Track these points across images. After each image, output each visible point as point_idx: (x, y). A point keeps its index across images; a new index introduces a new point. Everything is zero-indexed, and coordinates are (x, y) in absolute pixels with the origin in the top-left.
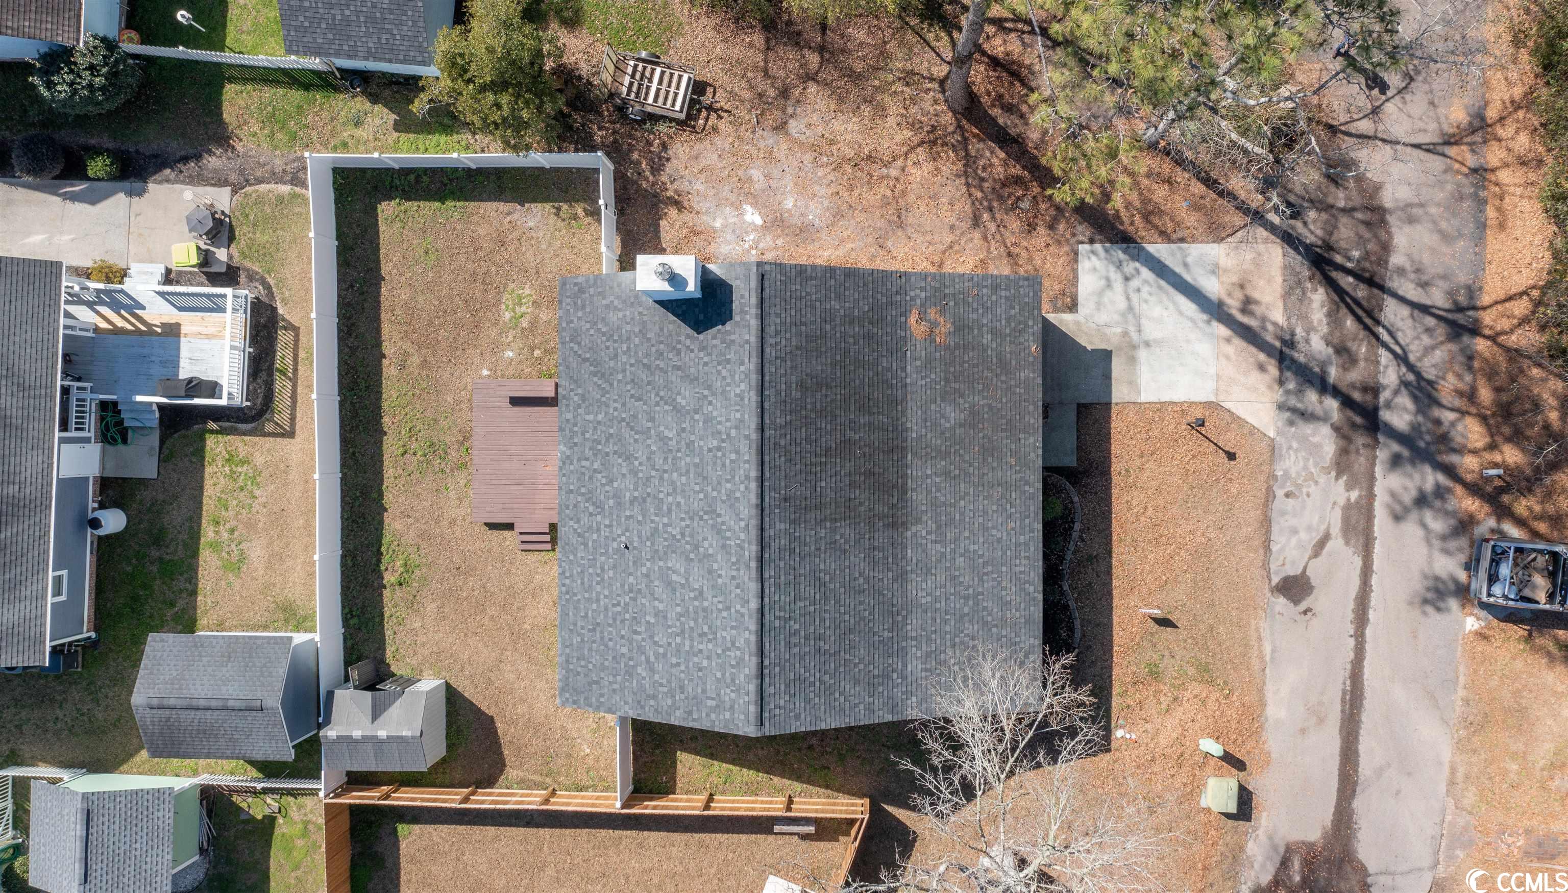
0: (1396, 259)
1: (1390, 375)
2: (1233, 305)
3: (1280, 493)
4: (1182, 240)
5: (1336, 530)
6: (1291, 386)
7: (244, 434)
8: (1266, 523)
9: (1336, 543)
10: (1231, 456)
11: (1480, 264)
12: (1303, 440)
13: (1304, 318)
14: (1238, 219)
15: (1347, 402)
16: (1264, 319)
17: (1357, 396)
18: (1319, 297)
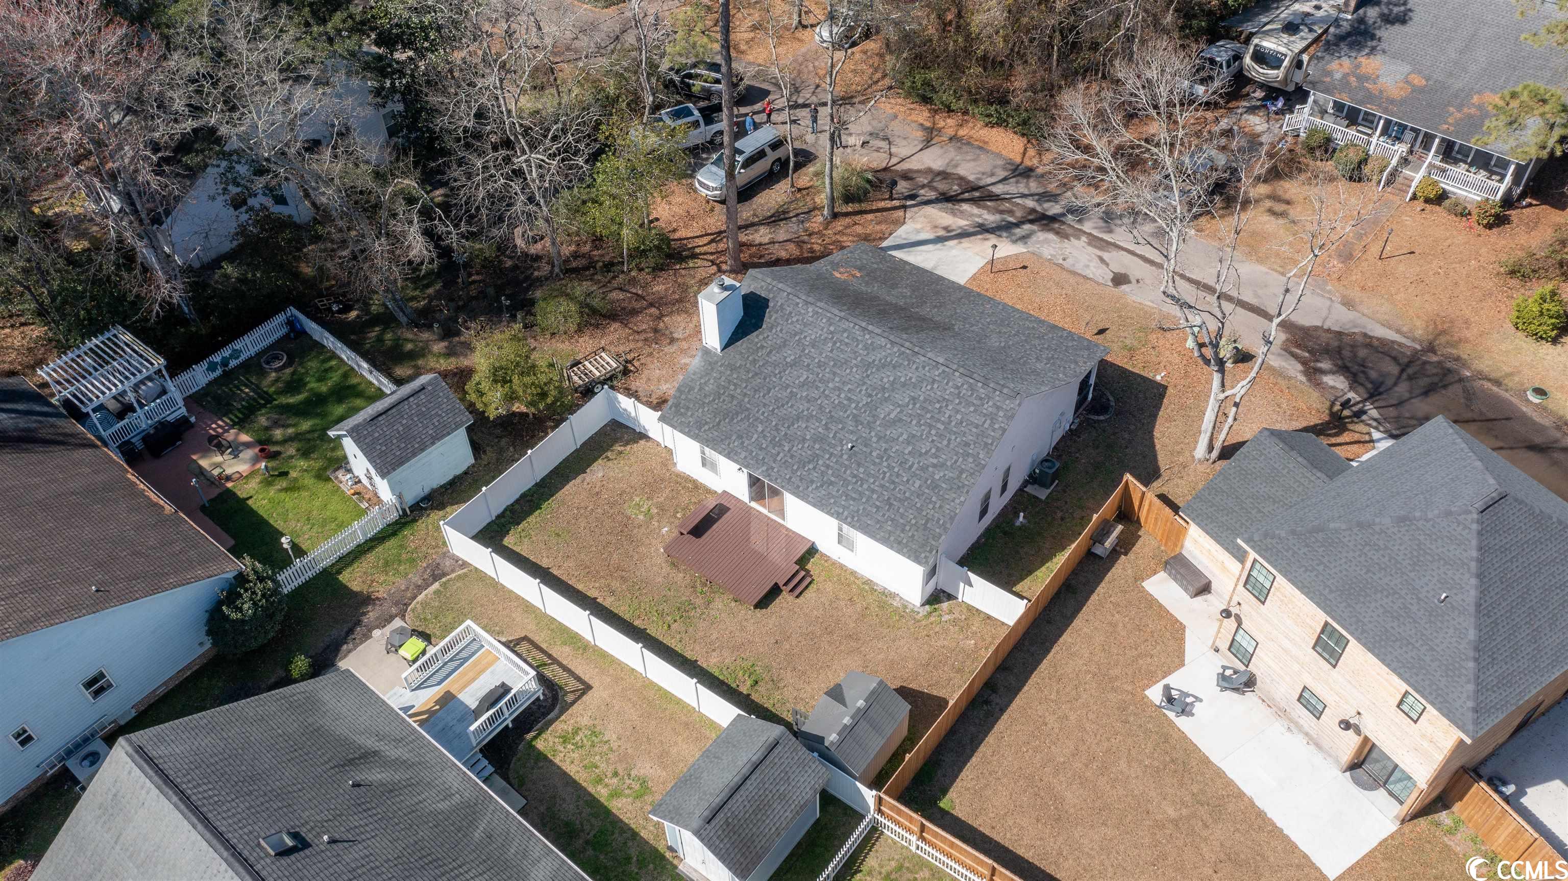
0: (971, 178)
1: (1030, 203)
2: (942, 233)
3: (1061, 261)
4: (891, 234)
5: (1099, 253)
6: (1005, 234)
7: (558, 717)
8: (1074, 273)
9: (1106, 256)
10: (1025, 267)
11: (999, 155)
12: (1038, 242)
13: (972, 215)
14: (900, 213)
15: (1031, 222)
16: (960, 228)
17: (1031, 217)
18: (965, 207)
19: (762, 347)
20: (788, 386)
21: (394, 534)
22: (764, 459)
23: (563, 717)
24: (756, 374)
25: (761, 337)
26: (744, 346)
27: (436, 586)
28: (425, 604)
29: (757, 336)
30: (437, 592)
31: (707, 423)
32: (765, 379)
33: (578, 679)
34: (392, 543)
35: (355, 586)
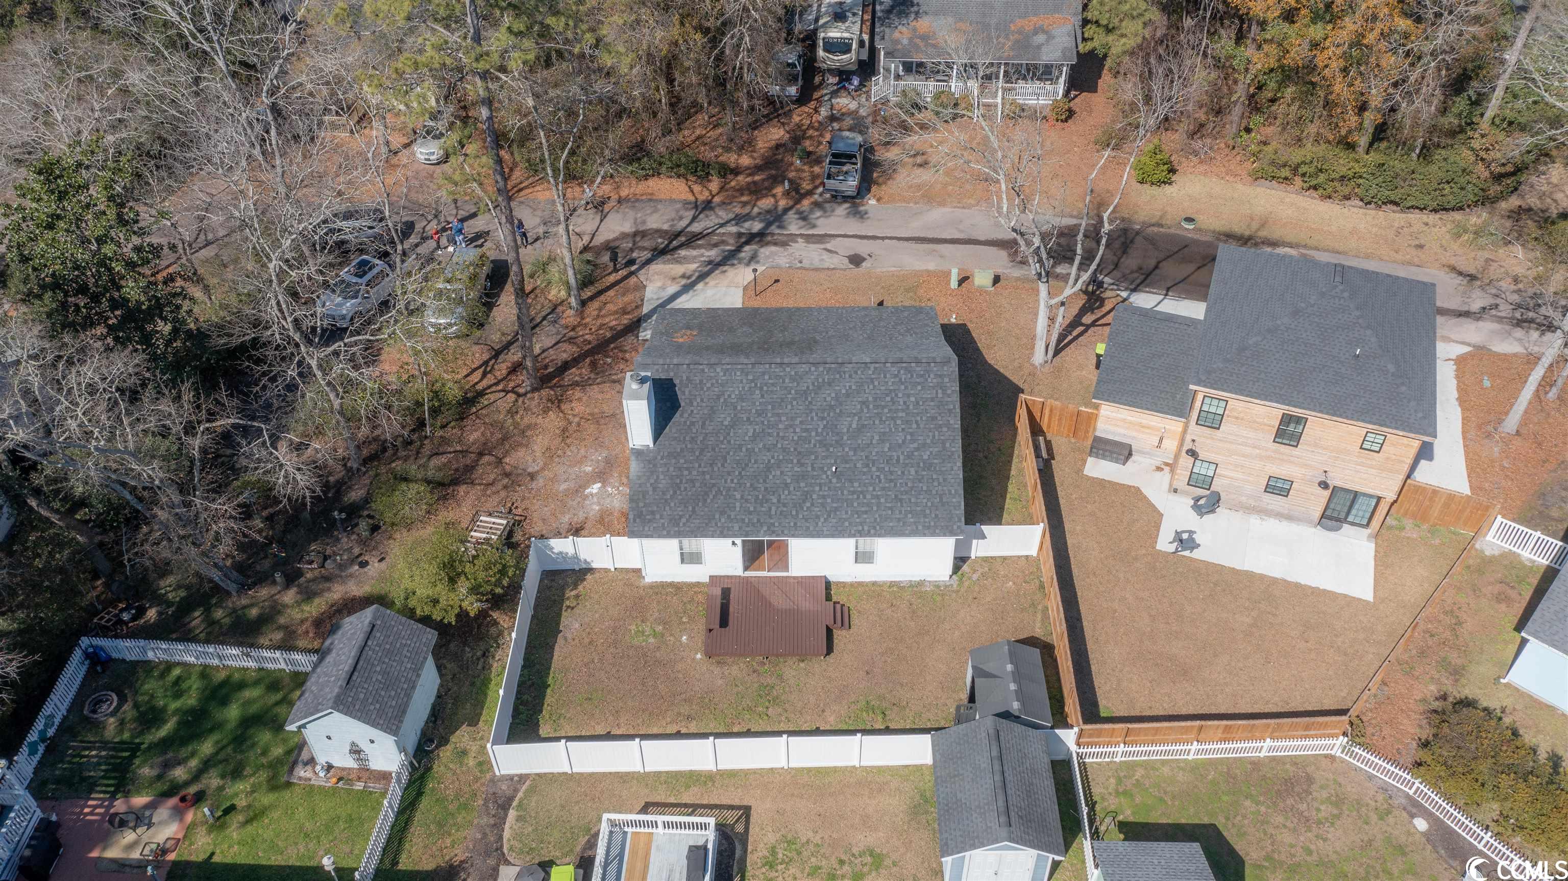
0: (666, 227)
1: (733, 229)
2: (684, 282)
3: (799, 265)
4: (642, 300)
5: (822, 246)
6: (736, 262)
7: (745, 851)
8: (816, 269)
9: (828, 246)
10: (777, 281)
11: (672, 201)
12: (768, 257)
13: (695, 257)
14: (633, 280)
15: (747, 243)
16: (695, 271)
17: (743, 240)
18: (683, 252)
19: (693, 423)
20: (740, 446)
21: (420, 794)
22: (759, 521)
23: (750, 848)
24: (702, 450)
25: (686, 415)
26: (674, 430)
27: (512, 814)
28: (517, 836)
29: (681, 416)
30: (519, 819)
31: (681, 517)
32: (713, 449)
33: (731, 807)
34: (425, 803)
35: (428, 865)
